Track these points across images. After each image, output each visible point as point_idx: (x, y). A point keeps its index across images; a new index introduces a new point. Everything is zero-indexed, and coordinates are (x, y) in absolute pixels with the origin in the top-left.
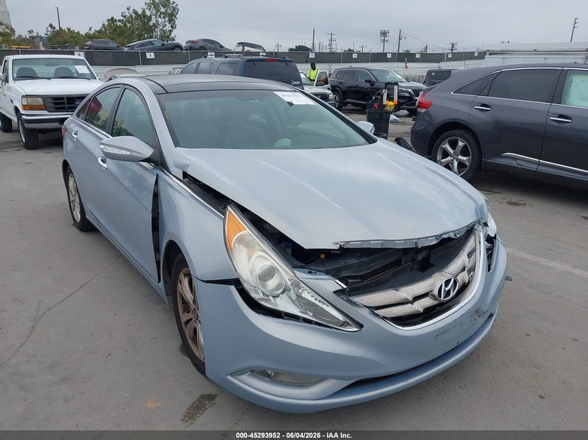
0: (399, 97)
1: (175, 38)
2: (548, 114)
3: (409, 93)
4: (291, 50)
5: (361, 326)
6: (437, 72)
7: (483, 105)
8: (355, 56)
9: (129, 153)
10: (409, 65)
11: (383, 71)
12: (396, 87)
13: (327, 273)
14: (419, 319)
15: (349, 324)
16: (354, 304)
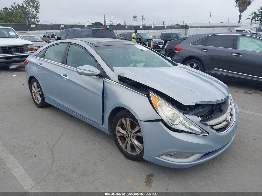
0: (153, 45)
1: (39, 18)
2: (232, 53)
3: (156, 43)
4: (93, 24)
5: (208, 133)
6: (165, 34)
7: (204, 49)
8: (126, 27)
9: (91, 72)
10: (149, 31)
11: (144, 34)
12: (152, 41)
13: (194, 114)
14: (223, 130)
15: (204, 133)
16: (206, 125)
